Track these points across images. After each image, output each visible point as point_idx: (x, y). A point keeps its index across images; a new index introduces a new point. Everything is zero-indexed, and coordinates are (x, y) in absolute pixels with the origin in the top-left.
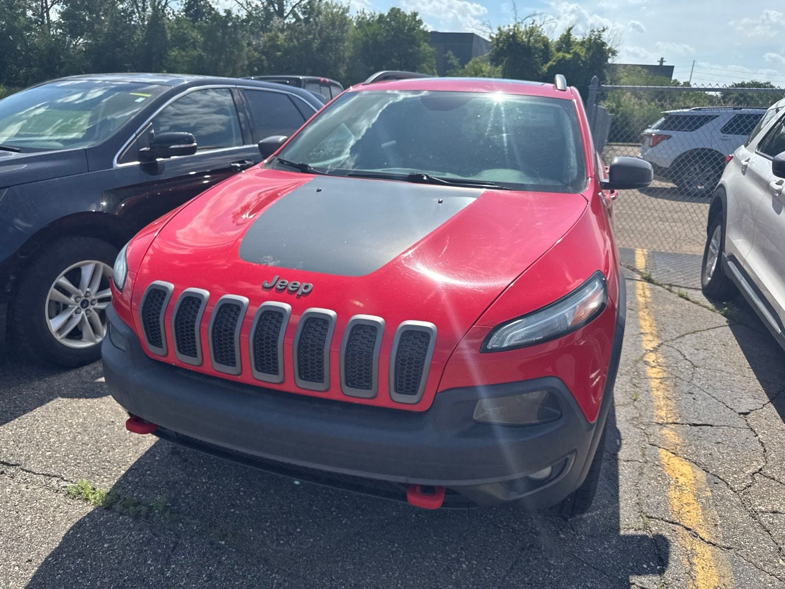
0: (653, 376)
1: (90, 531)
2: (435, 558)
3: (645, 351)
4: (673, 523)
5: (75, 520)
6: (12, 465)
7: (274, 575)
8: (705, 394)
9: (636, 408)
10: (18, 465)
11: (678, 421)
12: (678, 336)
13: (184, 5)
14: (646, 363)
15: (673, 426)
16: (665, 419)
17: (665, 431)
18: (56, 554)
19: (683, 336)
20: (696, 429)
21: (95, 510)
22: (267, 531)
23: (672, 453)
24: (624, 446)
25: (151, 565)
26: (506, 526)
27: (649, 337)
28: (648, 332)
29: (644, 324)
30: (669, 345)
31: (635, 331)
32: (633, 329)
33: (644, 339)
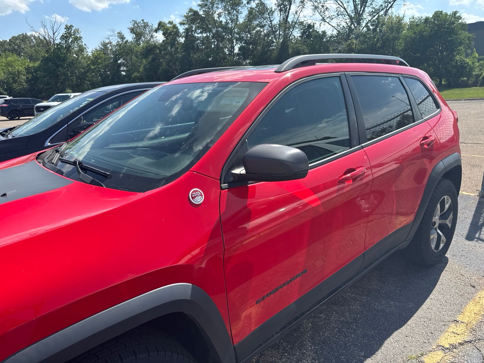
13: (301, 33)
27: (460, 329)
28: (466, 321)
29: (472, 308)
30: (478, 346)
31: (450, 316)
32: (450, 313)
33: (451, 330)
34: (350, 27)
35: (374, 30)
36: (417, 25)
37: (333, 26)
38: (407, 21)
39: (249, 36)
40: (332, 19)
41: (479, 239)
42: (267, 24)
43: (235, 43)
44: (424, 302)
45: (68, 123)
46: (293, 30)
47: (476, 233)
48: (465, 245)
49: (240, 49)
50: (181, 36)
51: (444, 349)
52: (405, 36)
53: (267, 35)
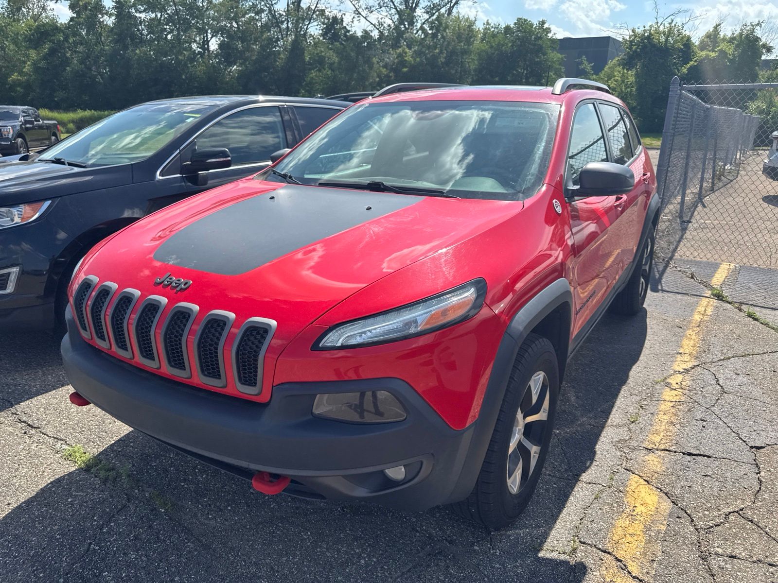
0: (667, 398)
1: (64, 487)
2: (338, 551)
3: (672, 372)
4: (605, 552)
5: (57, 477)
6: (35, 428)
7: (189, 544)
8: (721, 423)
9: (630, 430)
10: (39, 428)
11: (671, 449)
12: (722, 358)
13: (322, 30)
14: (668, 385)
15: (662, 453)
16: (657, 444)
17: (651, 457)
18: (29, 502)
19: (729, 358)
20: (688, 458)
21: (76, 470)
22: (202, 505)
23: (645, 480)
24: (593, 468)
25: (95, 521)
26: (425, 530)
27: (686, 358)
28: (688, 352)
29: (688, 343)
30: (706, 367)
31: (672, 350)
32: (671, 348)
33: (678, 359)
34: (397, 28)
35: (434, 36)
36: (494, 36)
37: (372, 24)
38: (479, 26)
39: (235, 25)
40: (372, 12)
41: (663, 291)
42: (265, 8)
43: (210, 36)
44: (644, 343)
45: (179, 148)
46: (309, 23)
47: (658, 286)
48: (654, 296)
49: (221, 46)
50: (106, 14)
51: (680, 373)
52: (478, 49)
53: (266, 27)
